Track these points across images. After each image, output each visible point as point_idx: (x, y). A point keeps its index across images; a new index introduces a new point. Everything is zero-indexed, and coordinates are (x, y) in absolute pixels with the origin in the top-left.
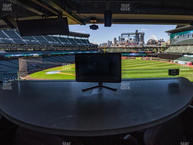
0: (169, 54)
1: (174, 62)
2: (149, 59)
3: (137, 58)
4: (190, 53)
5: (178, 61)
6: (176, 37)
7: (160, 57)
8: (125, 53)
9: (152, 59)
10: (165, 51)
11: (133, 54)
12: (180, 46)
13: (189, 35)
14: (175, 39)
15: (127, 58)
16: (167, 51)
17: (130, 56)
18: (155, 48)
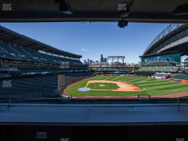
0: (144, 72)
1: (152, 77)
2: (131, 76)
3: (121, 75)
4: (160, 71)
5: (155, 77)
6: (146, 60)
7: (136, 74)
8: (110, 71)
9: (133, 76)
10: (139, 70)
11: (117, 72)
12: (150, 66)
13: (156, 59)
14: (146, 62)
15: (113, 75)
16: (140, 70)
17: (115, 74)
18: (130, 67)
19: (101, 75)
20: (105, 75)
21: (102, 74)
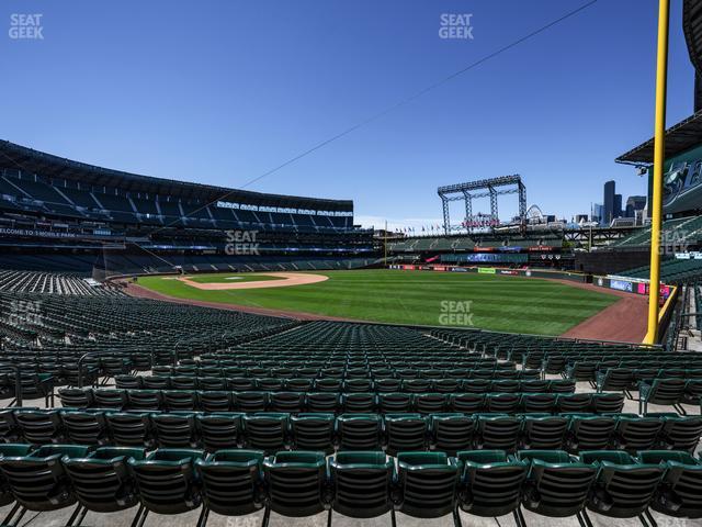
1: (600, 282)
3: (482, 270)
6: (673, 177)
7: (582, 268)
11: (480, 255)
14: (671, 184)
15: (450, 270)
19: (407, 267)
20: (418, 268)
21: (409, 262)
